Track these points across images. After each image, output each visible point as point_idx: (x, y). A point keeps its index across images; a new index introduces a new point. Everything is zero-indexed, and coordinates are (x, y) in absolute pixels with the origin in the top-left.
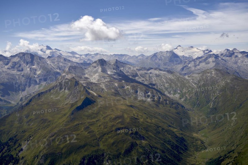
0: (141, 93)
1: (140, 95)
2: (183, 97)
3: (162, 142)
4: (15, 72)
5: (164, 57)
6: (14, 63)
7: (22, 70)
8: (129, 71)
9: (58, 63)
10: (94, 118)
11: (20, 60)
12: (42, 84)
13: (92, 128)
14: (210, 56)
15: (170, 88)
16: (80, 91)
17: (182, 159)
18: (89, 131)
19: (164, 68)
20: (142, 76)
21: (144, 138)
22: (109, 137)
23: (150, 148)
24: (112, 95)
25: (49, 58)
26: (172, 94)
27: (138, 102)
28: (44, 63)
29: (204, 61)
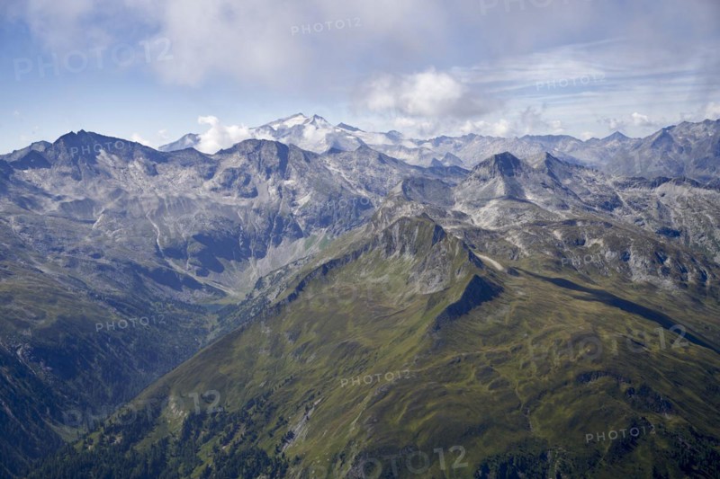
0: (641, 260)
1: (638, 269)
4: (232, 199)
5: (695, 140)
6: (230, 173)
7: (255, 194)
8: (592, 189)
9: (362, 171)
10: (505, 340)
11: (247, 162)
12: (314, 237)
13: (503, 372)
16: (451, 257)
18: (493, 381)
19: (699, 177)
20: (636, 204)
21: (669, 407)
22: (558, 402)
23: (694, 439)
24: (547, 267)
25: (332, 155)
27: (631, 291)
28: (318, 170)
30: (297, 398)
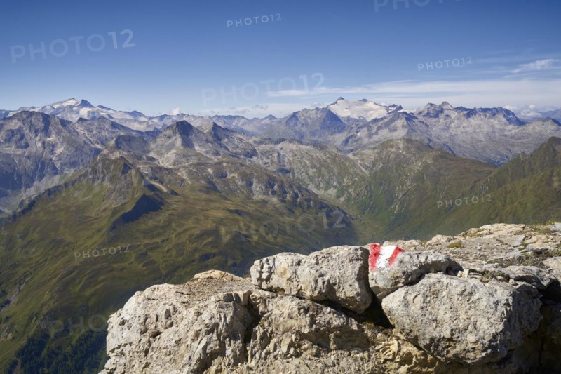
0: (259, 186)
1: (257, 191)
2: (343, 195)
5: (311, 119)
6: (10, 133)
7: (27, 146)
8: (240, 145)
9: (99, 132)
10: (158, 235)
11: (22, 125)
12: (66, 174)
13: (154, 255)
14: (398, 116)
15: (319, 177)
16: (133, 184)
18: (146, 261)
20: (264, 154)
24: (200, 191)
25: (80, 122)
26: (322, 188)
27: (252, 205)
28: (70, 132)
29: (387, 125)
30: (16, 277)
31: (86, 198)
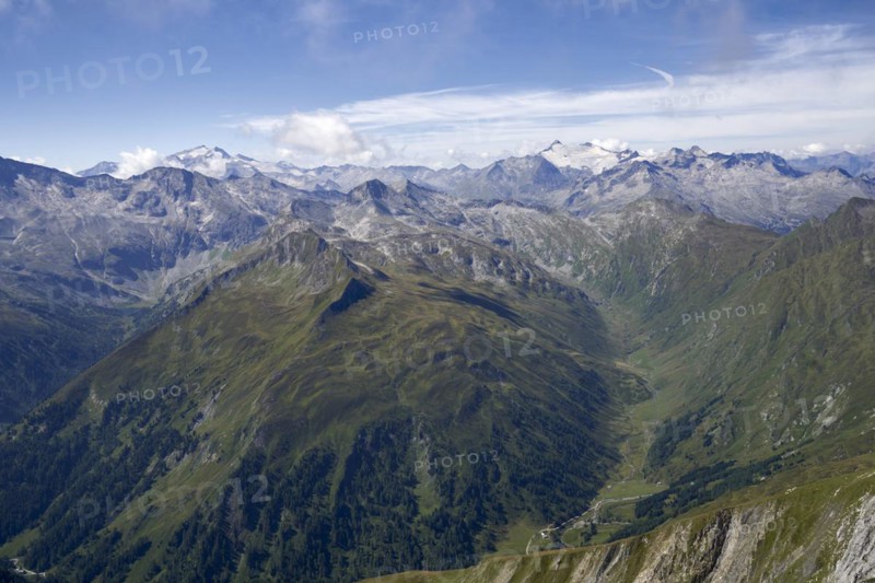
0: (481, 263)
1: (479, 270)
2: (581, 273)
3: (548, 384)
4: (144, 218)
5: (520, 170)
6: (141, 196)
7: (164, 213)
8: (443, 209)
9: (257, 194)
10: (377, 330)
11: (157, 186)
12: (218, 249)
14: (637, 167)
15: (548, 250)
16: (333, 264)
17: (598, 423)
20: (477, 221)
21: (504, 377)
22: (420, 377)
23: (522, 400)
24: (409, 271)
25: (231, 181)
26: (553, 263)
27: (475, 288)
28: (220, 193)
29: (623, 178)
30: (205, 385)
31: (274, 283)
